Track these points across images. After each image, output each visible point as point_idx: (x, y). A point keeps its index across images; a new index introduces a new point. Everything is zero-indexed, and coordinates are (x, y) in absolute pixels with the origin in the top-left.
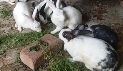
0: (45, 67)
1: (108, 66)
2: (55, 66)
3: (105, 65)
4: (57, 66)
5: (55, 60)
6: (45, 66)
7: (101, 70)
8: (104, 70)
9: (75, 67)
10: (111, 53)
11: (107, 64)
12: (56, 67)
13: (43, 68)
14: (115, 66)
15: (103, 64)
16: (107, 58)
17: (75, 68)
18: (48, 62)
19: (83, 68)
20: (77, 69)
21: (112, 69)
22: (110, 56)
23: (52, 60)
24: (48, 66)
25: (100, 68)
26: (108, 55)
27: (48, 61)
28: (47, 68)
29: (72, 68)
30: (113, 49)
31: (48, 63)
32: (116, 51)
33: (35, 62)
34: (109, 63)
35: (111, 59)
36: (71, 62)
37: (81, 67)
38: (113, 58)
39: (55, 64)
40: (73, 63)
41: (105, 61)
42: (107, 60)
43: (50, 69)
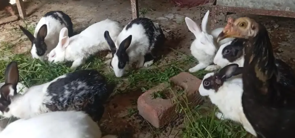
0: (177, 126)
2: (194, 123)
4: (197, 124)
5: (194, 115)
6: (177, 124)
9: (226, 128)
12: (194, 126)
13: (173, 127)
17: (226, 130)
18: (183, 118)
19: (240, 130)
20: (229, 131)
23: (188, 116)
24: (182, 123)
27: (182, 116)
28: (180, 126)
29: (220, 129)
31: (182, 120)
33: (162, 114)
36: (219, 120)
37: (236, 127)
39: (194, 120)
40: (223, 121)
43: (184, 129)
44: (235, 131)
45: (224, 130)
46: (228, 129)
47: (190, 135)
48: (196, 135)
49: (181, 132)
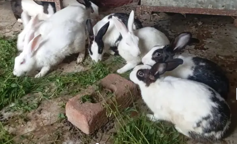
0: (108, 131)
1: (214, 128)
2: (125, 127)
3: (209, 126)
4: (128, 128)
5: (124, 118)
6: (107, 129)
7: (203, 134)
8: (206, 135)
9: (157, 129)
10: (219, 106)
11: (212, 123)
12: (125, 130)
13: (103, 132)
14: (225, 128)
15: (205, 124)
16: (211, 114)
17: (158, 132)
18: (113, 122)
19: (172, 131)
20: (161, 133)
21: (220, 132)
22: (217, 111)
23: (119, 119)
24: (112, 128)
25: (200, 131)
26: (214, 108)
27: (112, 120)
28: (110, 131)
29: (152, 132)
30: (221, 99)
31: (112, 124)
32: (226, 103)
33: (91, 121)
34: (215, 122)
35: (219, 115)
36: (150, 122)
37: (168, 129)
38: (222, 115)
39: (125, 124)
40: (154, 122)
41: (208, 120)
42: (212, 118)
43: (115, 134)
44: (167, 132)
45: (156, 132)
46: (160, 131)
47: (121, 140)
48: (128, 139)
49: (112, 137)
